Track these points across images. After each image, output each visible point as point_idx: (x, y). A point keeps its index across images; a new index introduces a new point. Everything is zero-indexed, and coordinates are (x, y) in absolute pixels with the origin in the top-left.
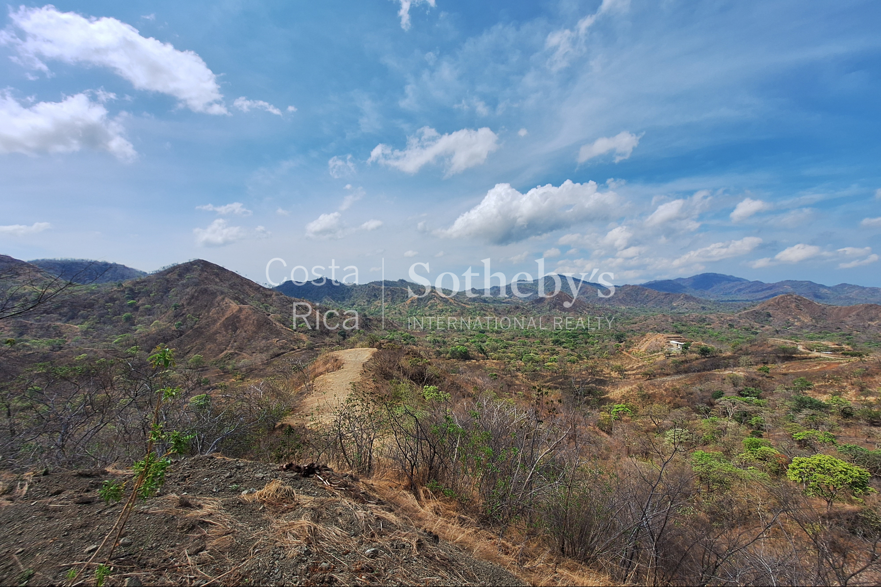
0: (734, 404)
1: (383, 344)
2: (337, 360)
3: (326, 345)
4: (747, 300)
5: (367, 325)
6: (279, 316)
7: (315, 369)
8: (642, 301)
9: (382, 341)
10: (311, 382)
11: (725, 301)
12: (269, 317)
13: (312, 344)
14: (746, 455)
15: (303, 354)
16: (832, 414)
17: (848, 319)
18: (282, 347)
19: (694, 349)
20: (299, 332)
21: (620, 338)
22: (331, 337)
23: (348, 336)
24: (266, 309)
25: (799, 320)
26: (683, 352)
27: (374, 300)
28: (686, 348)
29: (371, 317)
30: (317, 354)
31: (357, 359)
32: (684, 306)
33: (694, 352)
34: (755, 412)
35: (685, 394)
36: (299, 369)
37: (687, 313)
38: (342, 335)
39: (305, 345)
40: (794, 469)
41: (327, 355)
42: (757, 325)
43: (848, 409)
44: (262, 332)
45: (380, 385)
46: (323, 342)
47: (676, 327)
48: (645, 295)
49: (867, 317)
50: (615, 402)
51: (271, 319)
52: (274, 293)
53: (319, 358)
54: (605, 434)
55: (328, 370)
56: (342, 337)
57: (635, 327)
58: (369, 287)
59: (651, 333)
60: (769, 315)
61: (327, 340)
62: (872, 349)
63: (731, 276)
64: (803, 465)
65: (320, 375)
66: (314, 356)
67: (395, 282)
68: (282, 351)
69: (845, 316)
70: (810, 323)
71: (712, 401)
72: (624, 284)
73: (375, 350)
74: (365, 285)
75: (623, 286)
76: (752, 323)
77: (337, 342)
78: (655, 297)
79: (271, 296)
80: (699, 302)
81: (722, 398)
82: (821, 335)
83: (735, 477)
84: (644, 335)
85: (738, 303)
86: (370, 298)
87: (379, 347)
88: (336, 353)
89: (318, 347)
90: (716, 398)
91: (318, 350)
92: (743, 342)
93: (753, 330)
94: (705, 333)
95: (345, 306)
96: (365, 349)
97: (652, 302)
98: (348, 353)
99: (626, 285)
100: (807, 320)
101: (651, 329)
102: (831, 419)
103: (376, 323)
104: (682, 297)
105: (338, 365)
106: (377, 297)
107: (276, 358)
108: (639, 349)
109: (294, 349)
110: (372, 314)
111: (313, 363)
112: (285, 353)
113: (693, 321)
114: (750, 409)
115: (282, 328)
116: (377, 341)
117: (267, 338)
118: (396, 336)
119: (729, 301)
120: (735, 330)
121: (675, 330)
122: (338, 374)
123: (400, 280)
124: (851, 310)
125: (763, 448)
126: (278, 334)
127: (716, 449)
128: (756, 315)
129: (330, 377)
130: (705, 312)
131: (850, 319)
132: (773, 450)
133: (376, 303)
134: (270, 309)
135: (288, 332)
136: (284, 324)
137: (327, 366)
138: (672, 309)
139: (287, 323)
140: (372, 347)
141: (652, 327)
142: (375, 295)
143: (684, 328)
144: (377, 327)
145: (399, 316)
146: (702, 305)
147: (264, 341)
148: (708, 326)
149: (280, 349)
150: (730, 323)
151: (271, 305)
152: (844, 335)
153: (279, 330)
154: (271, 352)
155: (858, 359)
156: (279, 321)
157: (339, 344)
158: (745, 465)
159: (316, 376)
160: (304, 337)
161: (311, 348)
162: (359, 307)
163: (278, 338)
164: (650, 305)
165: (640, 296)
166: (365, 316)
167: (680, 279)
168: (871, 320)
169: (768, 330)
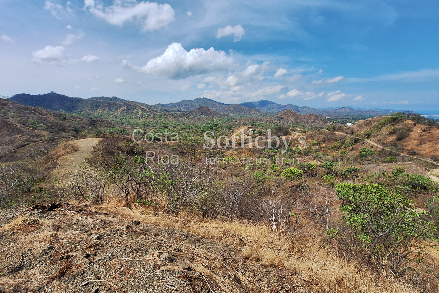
0: (268, 153)
1: (106, 135)
2: (73, 146)
3: (64, 137)
4: (276, 112)
5: (93, 124)
6: (18, 119)
7: (57, 153)
8: (239, 112)
9: (105, 133)
10: (55, 161)
11: (269, 112)
12: (9, 120)
13: (52, 137)
14: (271, 171)
15: (45, 144)
16: (296, 153)
17: (304, 120)
18: (26, 140)
19: (257, 132)
20: (39, 130)
21: (230, 128)
22: (67, 133)
23: (80, 131)
24: (4, 114)
25: (291, 120)
26: (253, 134)
27: (96, 109)
28: (254, 132)
29: (95, 119)
30: (57, 144)
31: (89, 145)
32: (255, 114)
33: (257, 133)
34: (275, 155)
35: (253, 150)
36: (43, 153)
37: (256, 117)
38: (75, 131)
39: (46, 138)
40: (283, 173)
41: (66, 143)
42: (278, 122)
43: (300, 151)
44: (4, 131)
45: (106, 158)
46: (61, 136)
47: (251, 123)
49: (309, 119)
50: (227, 156)
51: (11, 121)
52: (10, 102)
53: (59, 146)
54: (223, 170)
55: (67, 153)
56: (75, 132)
57: (236, 123)
58: (91, 100)
59: (242, 126)
60: (282, 118)
61: (64, 134)
62: (309, 130)
63: (272, 102)
64: (286, 172)
65: (62, 156)
66: (55, 145)
67: (110, 98)
68: (26, 143)
69: (303, 118)
70: (294, 121)
71: (262, 152)
73: (101, 139)
74: (89, 99)
75: (232, 105)
76: (277, 121)
77: (72, 136)
78: (245, 110)
79: (6, 104)
80: (259, 112)
81: (265, 151)
82: (296, 126)
83: (266, 179)
84: (239, 127)
85: (273, 113)
86: (93, 108)
87: (104, 137)
88: (72, 142)
89: (57, 139)
90: (263, 151)
91: (57, 141)
92: (273, 129)
93: (277, 124)
94: (261, 125)
95: (75, 112)
96: (94, 138)
97: (243, 112)
98: (81, 141)
99: (233, 104)
100: (293, 120)
101: (242, 124)
102: (295, 155)
103: (99, 123)
104: (254, 110)
105: (75, 150)
106: (99, 107)
107: (22, 148)
108: (237, 133)
109: (37, 141)
110: (96, 118)
111: (55, 149)
112: (29, 144)
113: (257, 120)
114: (273, 154)
115: (23, 128)
116: (101, 133)
117: (10, 135)
118: (114, 130)
119: (270, 112)
120: (271, 124)
121: (251, 124)
122: (75, 155)
123: (113, 97)
124: (305, 116)
125: (275, 167)
126: (20, 131)
127: (261, 170)
128: (278, 117)
129: (70, 157)
130: (262, 116)
131: (305, 119)
132: (278, 168)
133: (98, 111)
134: (8, 114)
135: (28, 130)
136: (24, 125)
137: (67, 150)
138: (250, 115)
139: (27, 124)
140: (99, 137)
141: (242, 123)
142: (97, 106)
143: (254, 123)
144: (101, 125)
145: (115, 119)
146: (261, 114)
147: (8, 137)
148: (262, 123)
149: (24, 142)
150: (270, 121)
151: (8, 111)
152: (302, 125)
153: (20, 129)
154: (16, 144)
155: (305, 133)
156: (19, 123)
157: (74, 137)
158: (270, 174)
159: (58, 157)
160: (44, 133)
161: (51, 140)
162: (86, 113)
163: (21, 134)
164: (242, 113)
165: (239, 109)
166: (91, 118)
167: (254, 102)
168: (310, 120)
169: (281, 124)
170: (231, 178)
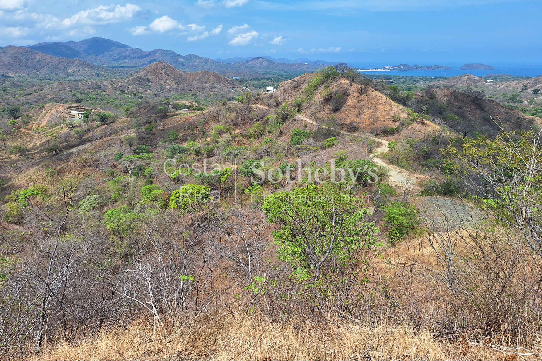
0: (132, 162)
4: (132, 67)
8: (34, 68)
11: (114, 67)
14: (144, 201)
16: (190, 154)
17: (194, 83)
19: (94, 117)
21: (14, 113)
25: (168, 85)
26: (85, 122)
28: (87, 117)
32: (79, 73)
33: (95, 120)
34: (147, 165)
35: (92, 162)
37: (83, 80)
40: (173, 200)
42: (141, 90)
43: (198, 149)
47: (74, 95)
48: (36, 60)
49: (203, 81)
50: (21, 187)
54: (15, 226)
57: (31, 98)
59: (50, 105)
60: (149, 81)
62: (207, 104)
63: (117, 42)
64: (177, 195)
69: (193, 80)
70: (175, 87)
71: (115, 163)
72: (7, 45)
75: (7, 48)
76: (138, 88)
78: (49, 63)
80: (93, 67)
81: (123, 159)
82: (181, 96)
83: (137, 220)
84: (42, 108)
85: (126, 69)
90: (117, 160)
92: (133, 106)
93: (139, 95)
94: (102, 100)
97: (45, 68)
99: (11, 46)
100: (173, 84)
101: (50, 100)
102: (190, 158)
104: (76, 63)
108: (39, 124)
113: (89, 89)
114: (142, 163)
119: (118, 67)
120: (126, 95)
121: (74, 99)
124: (196, 75)
125: (154, 191)
127: (122, 204)
128: (140, 80)
130: (99, 78)
131: (195, 82)
132: (160, 191)
138: (68, 76)
141: (49, 97)
143: (83, 97)
146: (96, 72)
148: (104, 93)
150: (121, 89)
152: (193, 95)
155: (200, 112)
158: (143, 209)
164: (44, 71)
165: (30, 61)
167: (71, 42)
168: (206, 83)
169: (149, 94)
170: (46, 242)
